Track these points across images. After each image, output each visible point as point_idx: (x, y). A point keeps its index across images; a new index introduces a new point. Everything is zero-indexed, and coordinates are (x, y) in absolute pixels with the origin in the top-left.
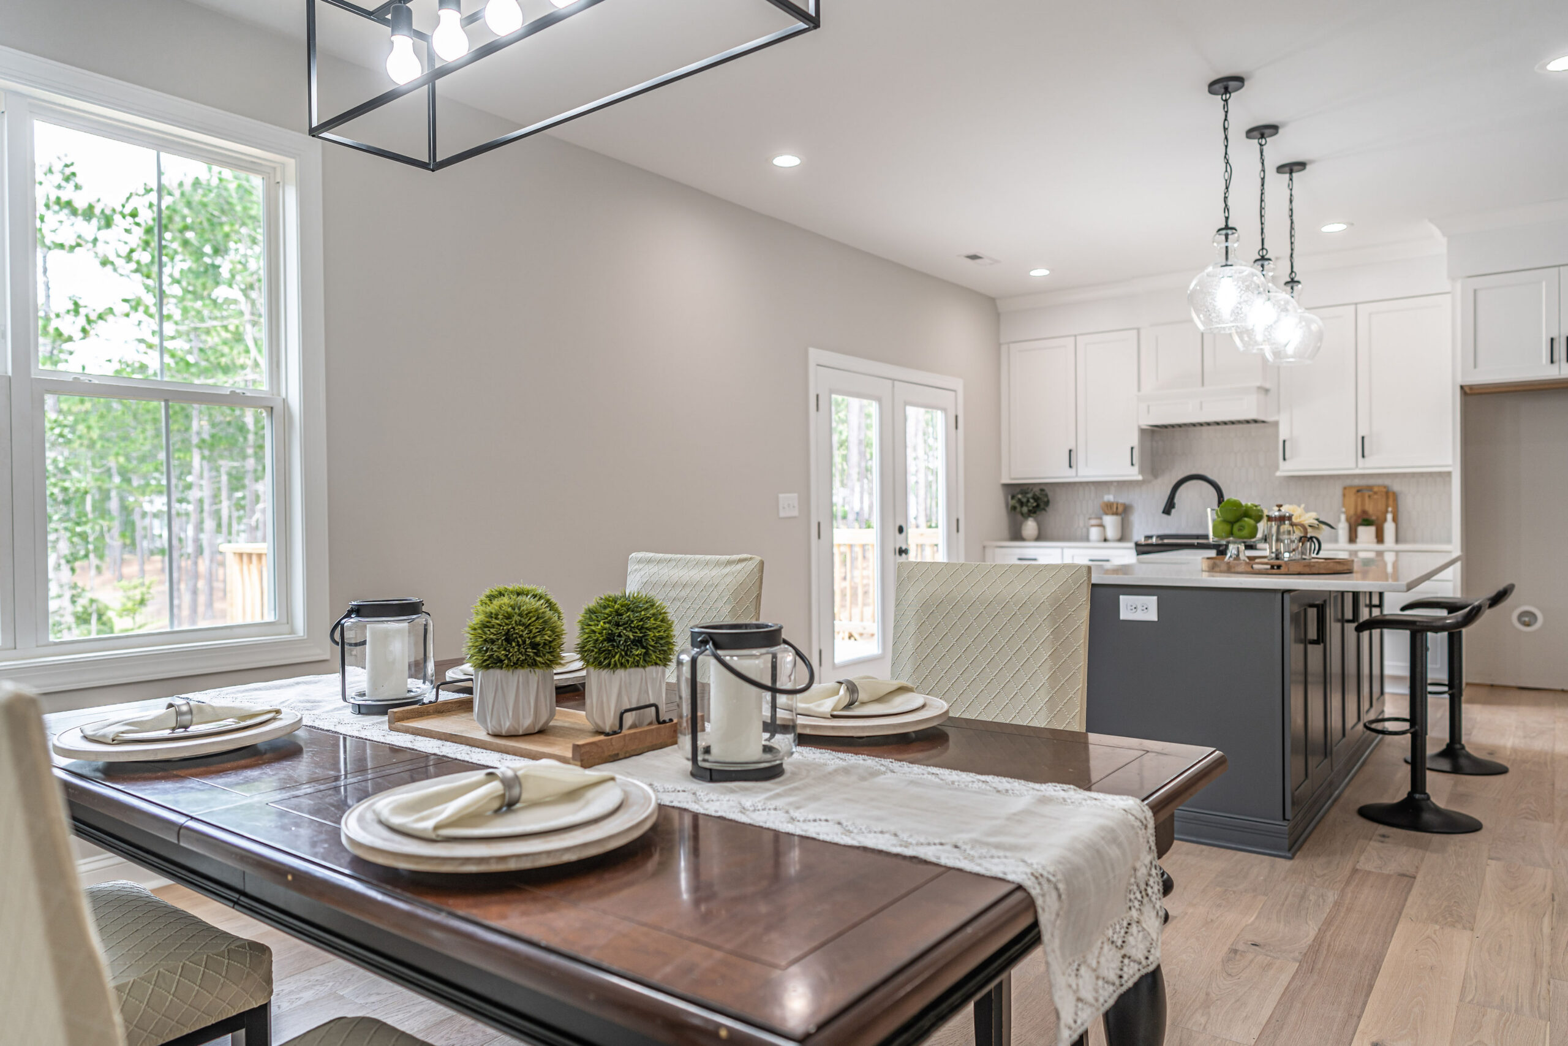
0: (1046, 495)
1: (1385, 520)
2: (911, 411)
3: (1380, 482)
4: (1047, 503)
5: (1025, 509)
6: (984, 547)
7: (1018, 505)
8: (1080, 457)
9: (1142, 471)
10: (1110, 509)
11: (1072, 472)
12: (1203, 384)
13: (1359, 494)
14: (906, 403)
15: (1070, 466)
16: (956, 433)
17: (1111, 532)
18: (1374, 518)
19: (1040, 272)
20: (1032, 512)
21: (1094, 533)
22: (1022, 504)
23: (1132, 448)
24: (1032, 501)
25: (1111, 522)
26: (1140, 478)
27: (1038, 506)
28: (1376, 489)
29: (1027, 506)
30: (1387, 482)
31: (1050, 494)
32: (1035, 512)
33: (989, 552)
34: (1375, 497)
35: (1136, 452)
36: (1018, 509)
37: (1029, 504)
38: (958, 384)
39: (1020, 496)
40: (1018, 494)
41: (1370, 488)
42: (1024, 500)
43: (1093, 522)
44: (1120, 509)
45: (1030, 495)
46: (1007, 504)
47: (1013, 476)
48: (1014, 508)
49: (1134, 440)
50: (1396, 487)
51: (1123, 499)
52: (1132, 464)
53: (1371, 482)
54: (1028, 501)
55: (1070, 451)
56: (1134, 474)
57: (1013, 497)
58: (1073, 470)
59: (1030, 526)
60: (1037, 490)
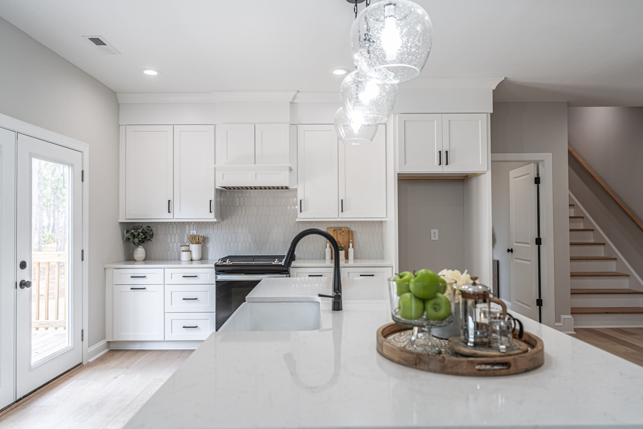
0: (152, 230)
1: (349, 247)
2: (36, 162)
3: (344, 225)
4: (152, 236)
5: (136, 240)
6: (105, 269)
7: (131, 237)
8: (176, 206)
9: (216, 217)
10: (195, 240)
11: (170, 216)
12: (255, 164)
13: (335, 232)
14: (32, 155)
15: (169, 212)
16: (82, 184)
17: (196, 255)
18: (343, 246)
19: (151, 73)
20: (142, 242)
21: (185, 256)
22: (134, 236)
23: (211, 201)
24: (141, 234)
25: (195, 248)
26: (215, 220)
27: (145, 237)
28: (343, 230)
29: (138, 238)
30: (348, 225)
31: (154, 229)
32: (143, 242)
33: (109, 272)
34: (343, 233)
35: (213, 203)
36: (132, 240)
37: (139, 237)
38: (85, 148)
39: (133, 231)
40: (131, 230)
41: (340, 229)
42: (136, 234)
43: (184, 248)
44: (201, 240)
45: (140, 231)
46: (123, 237)
47: (127, 218)
48: (128, 239)
49: (212, 196)
50: (353, 228)
51: (202, 233)
52: (211, 212)
53: (340, 225)
54: (139, 234)
55: (169, 201)
56: (211, 217)
57: (127, 232)
58: (171, 214)
59: (140, 252)
60: (145, 226)
